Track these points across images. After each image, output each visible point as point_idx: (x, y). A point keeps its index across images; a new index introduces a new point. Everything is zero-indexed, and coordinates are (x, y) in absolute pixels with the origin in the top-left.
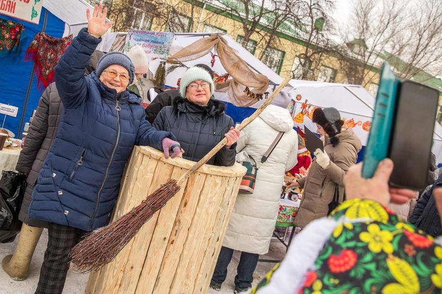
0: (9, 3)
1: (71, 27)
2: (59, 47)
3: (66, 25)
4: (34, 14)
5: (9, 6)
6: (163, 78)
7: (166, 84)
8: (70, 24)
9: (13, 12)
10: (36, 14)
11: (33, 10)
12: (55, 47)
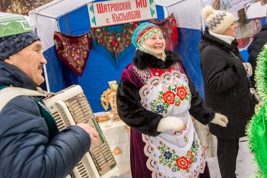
0: (136, 13)
1: (168, 8)
2: (166, 26)
3: (164, 8)
4: (153, 13)
5: (136, 14)
6: (244, 15)
7: (248, 18)
8: (166, 6)
9: (140, 18)
10: (154, 12)
11: (151, 10)
12: (164, 27)
